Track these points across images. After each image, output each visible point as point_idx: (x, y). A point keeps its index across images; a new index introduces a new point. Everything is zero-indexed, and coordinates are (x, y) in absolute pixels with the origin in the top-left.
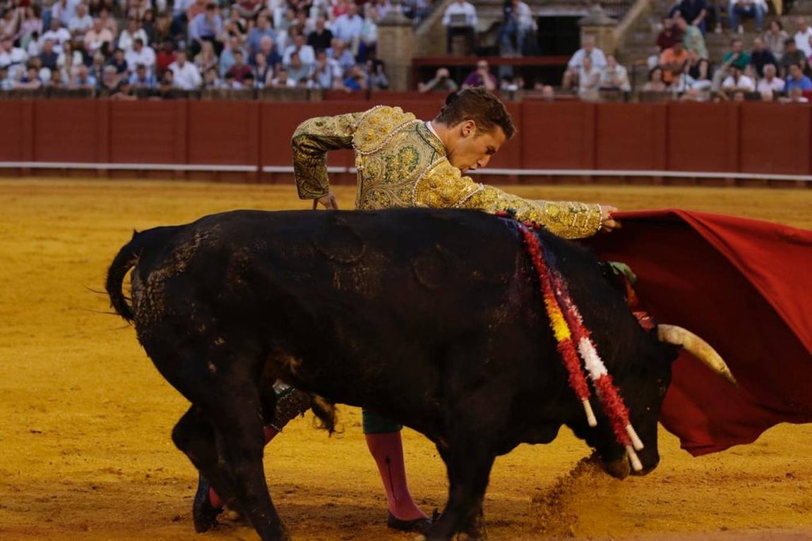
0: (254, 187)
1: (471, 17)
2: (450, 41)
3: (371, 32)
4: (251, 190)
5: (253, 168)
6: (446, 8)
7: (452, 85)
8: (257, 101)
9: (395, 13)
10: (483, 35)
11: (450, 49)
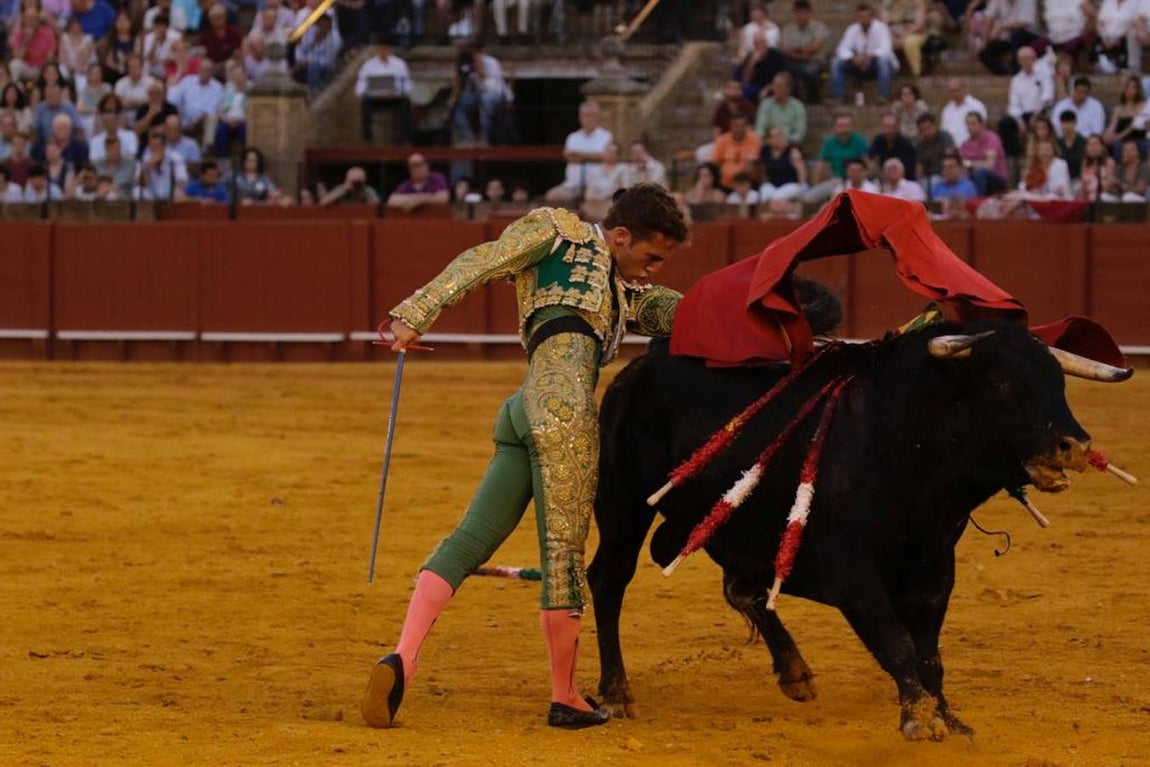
0: (44, 365)
1: (403, 80)
2: (367, 121)
3: (236, 107)
4: (37, 371)
5: (40, 334)
6: (360, 65)
7: (372, 196)
8: (48, 222)
9: (278, 75)
10: (424, 110)
11: (368, 134)
